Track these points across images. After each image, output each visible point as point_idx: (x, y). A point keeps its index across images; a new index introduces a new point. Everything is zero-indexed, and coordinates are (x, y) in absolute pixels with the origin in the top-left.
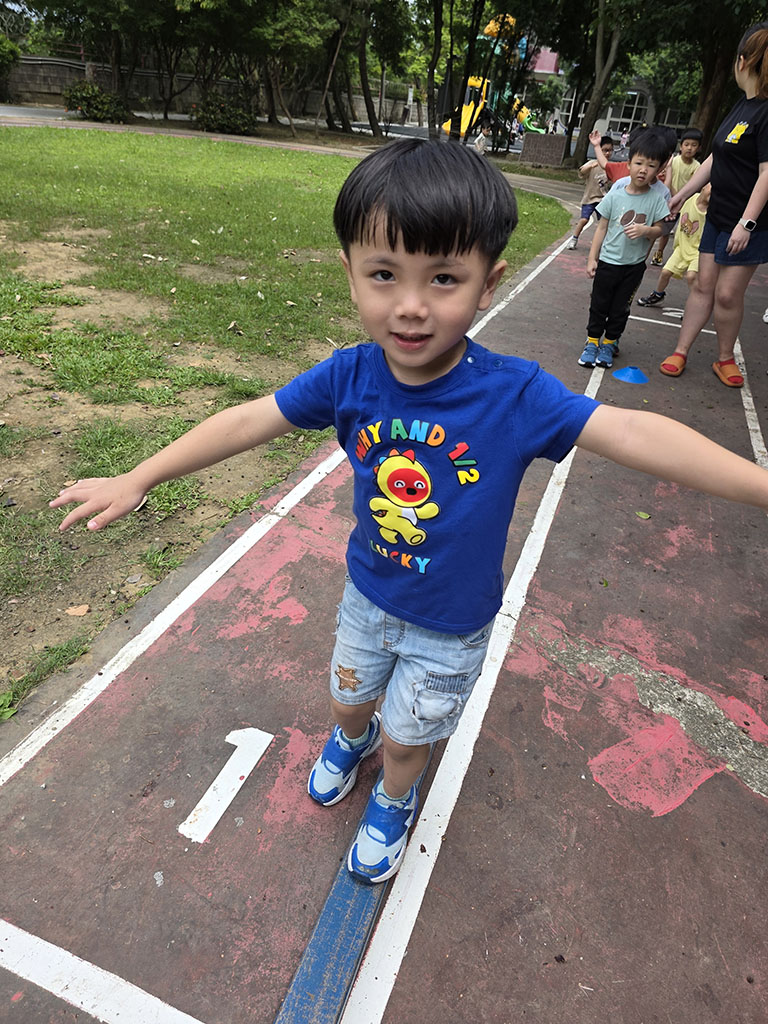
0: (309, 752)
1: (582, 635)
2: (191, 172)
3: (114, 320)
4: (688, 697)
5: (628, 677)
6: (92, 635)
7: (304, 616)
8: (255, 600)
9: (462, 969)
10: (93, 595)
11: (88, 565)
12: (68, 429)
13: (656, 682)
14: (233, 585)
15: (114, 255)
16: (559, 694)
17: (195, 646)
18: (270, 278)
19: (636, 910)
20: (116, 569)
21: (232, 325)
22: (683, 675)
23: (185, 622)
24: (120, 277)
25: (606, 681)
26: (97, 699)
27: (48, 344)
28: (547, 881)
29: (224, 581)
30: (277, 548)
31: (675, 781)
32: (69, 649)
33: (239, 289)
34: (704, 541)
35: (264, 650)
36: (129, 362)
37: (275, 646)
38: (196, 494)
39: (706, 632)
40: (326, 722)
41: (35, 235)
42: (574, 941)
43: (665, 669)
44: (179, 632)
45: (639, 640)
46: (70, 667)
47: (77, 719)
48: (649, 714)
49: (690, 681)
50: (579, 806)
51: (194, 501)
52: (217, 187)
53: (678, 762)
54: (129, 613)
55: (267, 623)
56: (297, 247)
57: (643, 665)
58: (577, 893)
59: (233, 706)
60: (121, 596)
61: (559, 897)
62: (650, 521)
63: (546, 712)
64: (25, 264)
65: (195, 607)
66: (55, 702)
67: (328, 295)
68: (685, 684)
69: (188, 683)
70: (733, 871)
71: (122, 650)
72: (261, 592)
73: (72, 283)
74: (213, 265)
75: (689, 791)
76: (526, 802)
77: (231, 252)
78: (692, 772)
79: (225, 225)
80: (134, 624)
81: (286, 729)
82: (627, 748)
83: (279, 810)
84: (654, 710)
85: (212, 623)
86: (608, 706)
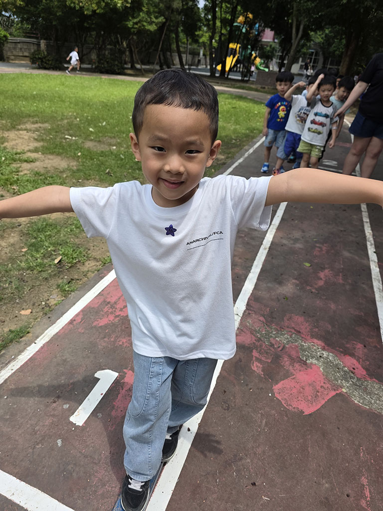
1: (273, 324)
2: (91, 94)
3: (50, 169)
4: (325, 355)
5: (296, 346)
6: (32, 324)
8: (112, 307)
9: (205, 488)
10: (34, 305)
11: (32, 290)
12: (24, 223)
13: (309, 348)
14: (102, 300)
15: (51, 137)
16: (260, 354)
17: (82, 330)
18: (128, 147)
19: (293, 460)
20: (45, 292)
21: (107, 171)
22: (323, 344)
23: (78, 317)
24: (53, 148)
25: (284, 347)
26: (33, 355)
27: (16, 182)
28: (250, 446)
29: (98, 298)
31: (316, 397)
32: (21, 331)
33: (112, 153)
34: (338, 277)
35: (115, 332)
37: (121, 329)
38: (86, 255)
39: (336, 323)
41: (13, 127)
42: (261, 475)
43: (314, 342)
44: (75, 323)
45: (302, 327)
46: (21, 340)
47: (23, 365)
48: (305, 363)
49: (326, 348)
50: (267, 409)
51: (85, 258)
52: (103, 102)
53: (318, 388)
54: (50, 313)
55: (118, 319)
57: (303, 339)
58: (264, 452)
59: (99, 359)
60: (47, 305)
61: (255, 454)
62: (311, 267)
63: (253, 363)
64: (8, 142)
65: (82, 311)
66: (13, 357)
68: (324, 349)
69: (77, 348)
70: (343, 442)
71: (46, 332)
72: (115, 303)
73: (29, 151)
74: (100, 141)
75: (323, 402)
76: (241, 407)
77: (109, 135)
78: (325, 392)
79: (107, 121)
80: (53, 318)
81: (124, 370)
82: (293, 381)
83: (119, 410)
84: (307, 362)
85: (91, 318)
86: (284, 360)
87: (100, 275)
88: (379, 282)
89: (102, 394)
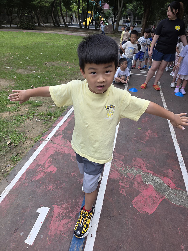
0: (59, 212)
1: (128, 165)
2: (18, 41)
4: (154, 179)
5: (139, 175)
7: (56, 170)
8: (42, 167)
13: (146, 176)
14: (36, 164)
16: (123, 183)
17: (27, 184)
18: (41, 71)
19: (147, 243)
20: (3, 163)
21: (32, 86)
22: (153, 173)
23: (23, 177)
25: (134, 177)
28: (124, 239)
29: (34, 163)
30: (47, 151)
31: (153, 204)
33: (33, 75)
34: (155, 134)
35: (46, 182)
36: (4, 100)
37: (49, 180)
38: (24, 137)
39: (157, 159)
40: (64, 202)
43: (148, 172)
44: (22, 180)
45: (141, 164)
48: (146, 185)
49: (155, 174)
50: (130, 215)
51: (24, 139)
52: (25, 46)
53: (154, 198)
54: (7, 176)
55: (46, 174)
56: (48, 62)
57: (143, 171)
58: (132, 241)
59: (38, 201)
60: (5, 171)
61: (127, 243)
62: (141, 130)
63: (120, 189)
65: (26, 172)
67: (57, 75)
68: (153, 175)
69: (25, 196)
70: (169, 227)
71: (6, 188)
72: (44, 165)
74: (26, 69)
75: (157, 206)
76: (117, 216)
77: (30, 64)
78: (157, 200)
79: (29, 57)
80: (9, 180)
81: (53, 205)
82: (141, 196)
83: (53, 231)
84: (146, 184)
85: (31, 176)
86: (135, 185)
87: (34, 149)
88: (174, 134)
89: (42, 223)
